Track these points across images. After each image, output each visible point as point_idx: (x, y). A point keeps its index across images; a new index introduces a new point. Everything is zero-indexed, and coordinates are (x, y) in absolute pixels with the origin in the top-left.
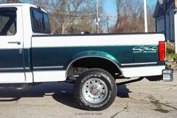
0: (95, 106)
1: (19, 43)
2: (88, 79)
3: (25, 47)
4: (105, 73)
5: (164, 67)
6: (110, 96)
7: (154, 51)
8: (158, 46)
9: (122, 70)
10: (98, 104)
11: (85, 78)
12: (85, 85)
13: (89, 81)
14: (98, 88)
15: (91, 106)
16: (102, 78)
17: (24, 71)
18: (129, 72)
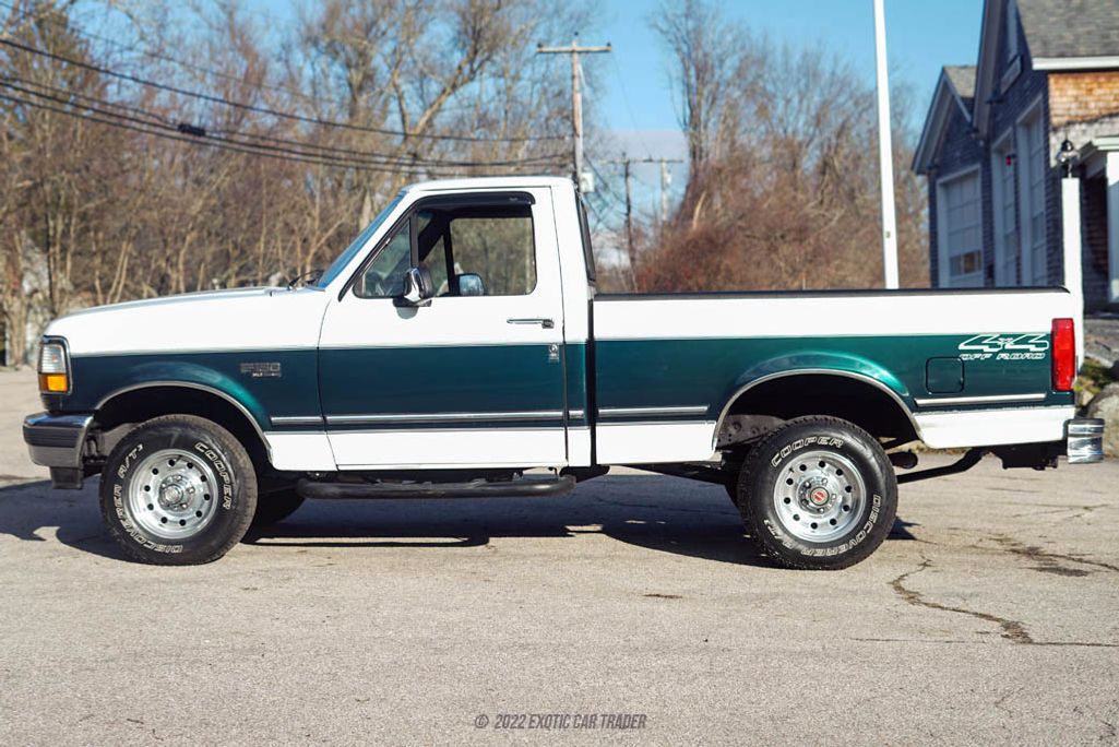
0: (819, 553)
1: (547, 324)
2: (794, 454)
3: (570, 339)
4: (854, 434)
5: (1070, 412)
6: (873, 517)
7: (1036, 352)
8: (1051, 337)
9: (920, 419)
10: (831, 545)
11: (786, 450)
12: (784, 474)
13: (796, 462)
14: (829, 487)
15: (806, 552)
16: (846, 450)
17: (566, 423)
18: (942, 430)
